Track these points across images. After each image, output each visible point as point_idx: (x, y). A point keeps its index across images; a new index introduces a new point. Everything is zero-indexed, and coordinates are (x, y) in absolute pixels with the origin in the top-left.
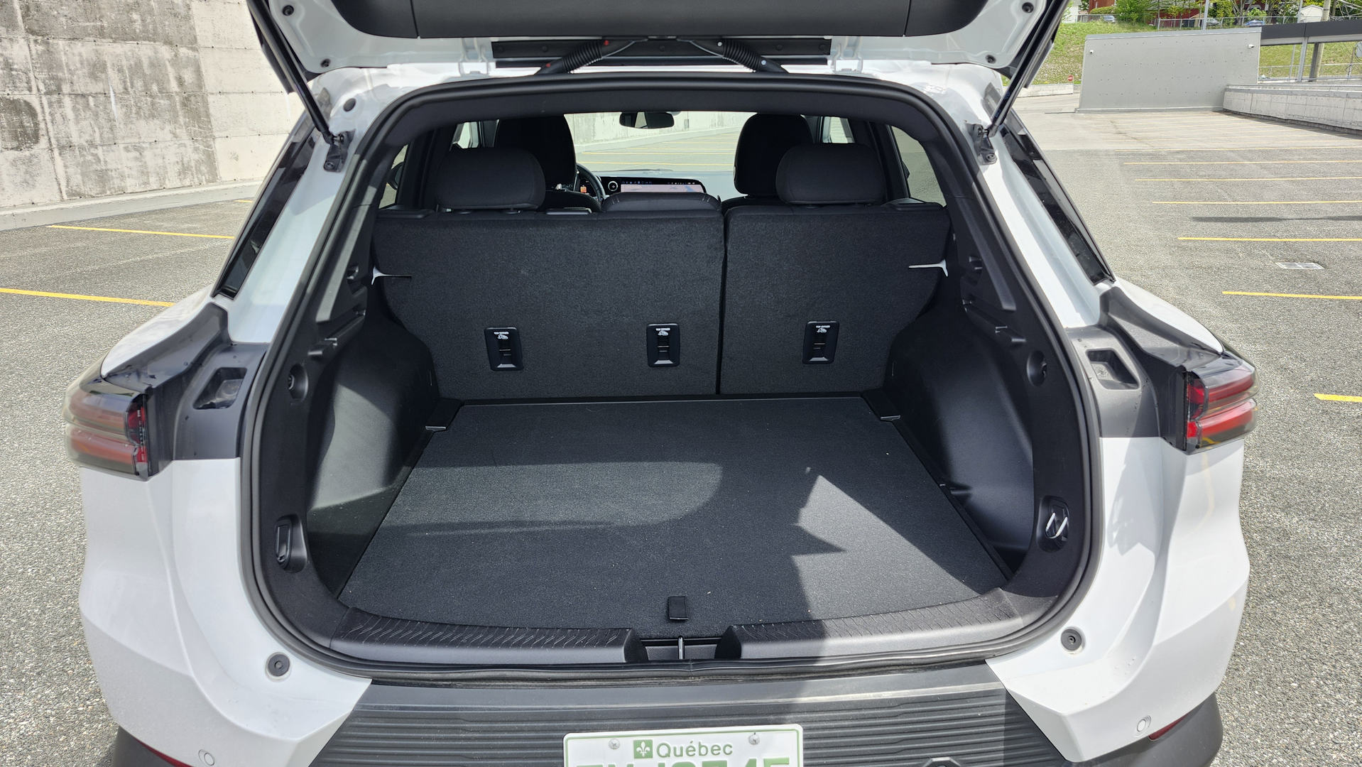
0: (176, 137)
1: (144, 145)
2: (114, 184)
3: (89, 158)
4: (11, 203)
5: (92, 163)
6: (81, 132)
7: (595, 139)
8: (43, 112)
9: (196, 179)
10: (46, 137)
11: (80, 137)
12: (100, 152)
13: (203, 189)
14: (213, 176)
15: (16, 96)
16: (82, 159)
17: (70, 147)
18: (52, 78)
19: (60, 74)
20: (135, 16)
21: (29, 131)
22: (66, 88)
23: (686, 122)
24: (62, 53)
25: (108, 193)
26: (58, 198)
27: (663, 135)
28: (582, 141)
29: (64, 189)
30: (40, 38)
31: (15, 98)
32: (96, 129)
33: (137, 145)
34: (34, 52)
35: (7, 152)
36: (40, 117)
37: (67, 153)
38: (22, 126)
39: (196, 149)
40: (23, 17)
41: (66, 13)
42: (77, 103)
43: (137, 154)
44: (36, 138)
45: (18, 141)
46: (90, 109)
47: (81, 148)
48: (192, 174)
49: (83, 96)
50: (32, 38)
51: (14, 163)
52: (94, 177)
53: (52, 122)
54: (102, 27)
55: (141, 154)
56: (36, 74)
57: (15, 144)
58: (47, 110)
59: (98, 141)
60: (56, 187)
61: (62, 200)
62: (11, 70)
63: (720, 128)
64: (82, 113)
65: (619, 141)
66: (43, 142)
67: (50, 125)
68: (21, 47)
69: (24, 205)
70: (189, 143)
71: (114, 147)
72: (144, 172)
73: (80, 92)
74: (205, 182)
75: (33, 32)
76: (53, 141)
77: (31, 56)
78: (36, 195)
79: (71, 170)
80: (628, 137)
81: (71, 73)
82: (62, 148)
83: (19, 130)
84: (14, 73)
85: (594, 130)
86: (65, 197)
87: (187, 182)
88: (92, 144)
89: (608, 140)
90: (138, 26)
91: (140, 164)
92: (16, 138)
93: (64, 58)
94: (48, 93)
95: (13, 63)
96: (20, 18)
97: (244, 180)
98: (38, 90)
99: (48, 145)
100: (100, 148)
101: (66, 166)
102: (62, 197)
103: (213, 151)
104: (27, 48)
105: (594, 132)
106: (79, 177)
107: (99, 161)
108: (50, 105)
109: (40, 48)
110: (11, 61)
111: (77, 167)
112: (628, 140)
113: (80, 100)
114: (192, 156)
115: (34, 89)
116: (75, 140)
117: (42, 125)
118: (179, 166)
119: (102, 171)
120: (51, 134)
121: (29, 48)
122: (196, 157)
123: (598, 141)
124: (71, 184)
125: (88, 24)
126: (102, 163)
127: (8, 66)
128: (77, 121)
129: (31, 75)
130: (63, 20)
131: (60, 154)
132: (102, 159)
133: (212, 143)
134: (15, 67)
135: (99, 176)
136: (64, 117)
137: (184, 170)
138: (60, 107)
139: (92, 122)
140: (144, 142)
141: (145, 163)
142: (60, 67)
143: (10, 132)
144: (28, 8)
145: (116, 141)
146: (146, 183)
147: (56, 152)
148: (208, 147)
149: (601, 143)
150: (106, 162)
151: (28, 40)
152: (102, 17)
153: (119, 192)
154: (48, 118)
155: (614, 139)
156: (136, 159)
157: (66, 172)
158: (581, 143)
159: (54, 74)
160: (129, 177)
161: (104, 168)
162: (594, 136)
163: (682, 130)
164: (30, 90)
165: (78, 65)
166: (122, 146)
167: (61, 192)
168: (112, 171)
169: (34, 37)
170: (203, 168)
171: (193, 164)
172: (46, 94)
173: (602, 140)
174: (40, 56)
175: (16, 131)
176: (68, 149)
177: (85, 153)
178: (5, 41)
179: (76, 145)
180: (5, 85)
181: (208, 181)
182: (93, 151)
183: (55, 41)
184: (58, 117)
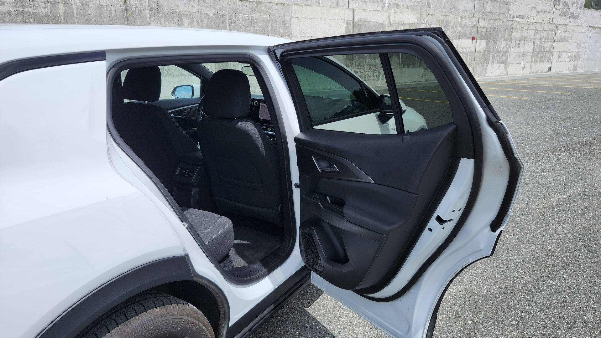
7: (486, 75)
20: (269, 25)
23: (550, 68)
27: (532, 74)
41: (244, 24)
54: (256, 29)
63: (574, 72)
65: (502, 77)
80: (507, 75)
90: (270, 29)
96: (228, 27)
105: (486, 72)
112: (507, 76)
123: (487, 76)
125: (251, 28)
130: (243, 27)
144: (231, 23)
149: (490, 77)
152: (257, 25)
155: (498, 76)
162: (485, 74)
163: (546, 72)
173: (490, 76)
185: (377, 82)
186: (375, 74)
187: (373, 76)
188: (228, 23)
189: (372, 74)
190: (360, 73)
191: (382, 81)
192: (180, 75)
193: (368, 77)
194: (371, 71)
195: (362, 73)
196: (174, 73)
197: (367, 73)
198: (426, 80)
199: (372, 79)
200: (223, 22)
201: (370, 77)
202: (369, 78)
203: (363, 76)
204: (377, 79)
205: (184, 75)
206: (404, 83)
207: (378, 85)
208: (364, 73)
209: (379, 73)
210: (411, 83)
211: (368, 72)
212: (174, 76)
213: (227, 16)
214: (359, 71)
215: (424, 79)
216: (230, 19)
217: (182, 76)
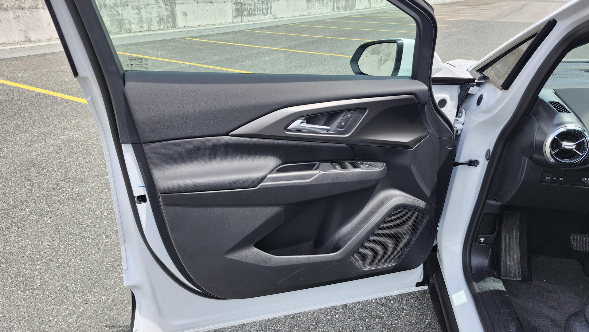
0: (157, 3)
1: (141, 6)
2: (126, 27)
3: (114, 12)
5: (116, 15)
7: (355, 9)
9: (166, 26)
12: (119, 9)
13: (170, 31)
14: (174, 25)
17: (105, 6)
25: (123, 31)
27: (387, 7)
28: (349, 9)
33: (138, 6)
39: (167, 10)
43: (137, 11)
47: (111, 7)
48: (164, 23)
55: (140, 11)
59: (119, 3)
65: (367, 10)
70: (163, 6)
71: (127, 7)
72: (141, 21)
74: (170, 28)
85: (355, 4)
87: (162, 27)
88: (116, 5)
89: (361, 9)
91: (139, 17)
97: (189, 27)
100: (120, 7)
103: (175, 11)
105: (355, 5)
106: (109, 22)
107: (119, 14)
111: (108, 17)
112: (370, 9)
114: (165, 13)
116: (108, 2)
118: (158, 19)
119: (120, 19)
122: (167, 14)
123: (356, 10)
126: (121, 15)
132: (120, 13)
133: (175, 7)
135: (119, 23)
137: (161, 21)
140: (141, 5)
141: (142, 16)
145: (128, 4)
146: (142, 27)
148: (173, 9)
149: (358, 11)
150: (122, 15)
153: (128, 32)
155: (364, 9)
156: (137, 14)
158: (349, 11)
160: (133, 23)
161: (121, 18)
162: (355, 7)
166: (130, 7)
168: (125, 20)
170: (170, 20)
171: (165, 17)
173: (358, 10)
176: (104, 7)
177: (112, 10)
179: (108, 5)
181: (172, 27)
182: (116, 8)
185: (266, 17)
186: (264, 7)
187: (263, 9)
189: (261, 6)
190: (250, 5)
191: (271, 15)
192: (16, 8)
193: (257, 10)
194: (260, 3)
195: (252, 5)
196: (6, 5)
197: (256, 5)
198: (309, 14)
199: (261, 12)
201: (259, 10)
202: (259, 12)
203: (253, 8)
204: (266, 13)
205: (23, 9)
206: (291, 17)
207: (267, 19)
208: (253, 5)
209: (267, 5)
210: (298, 18)
211: (258, 4)
212: (6, 10)
214: (248, 2)
215: (307, 13)
217: (19, 9)
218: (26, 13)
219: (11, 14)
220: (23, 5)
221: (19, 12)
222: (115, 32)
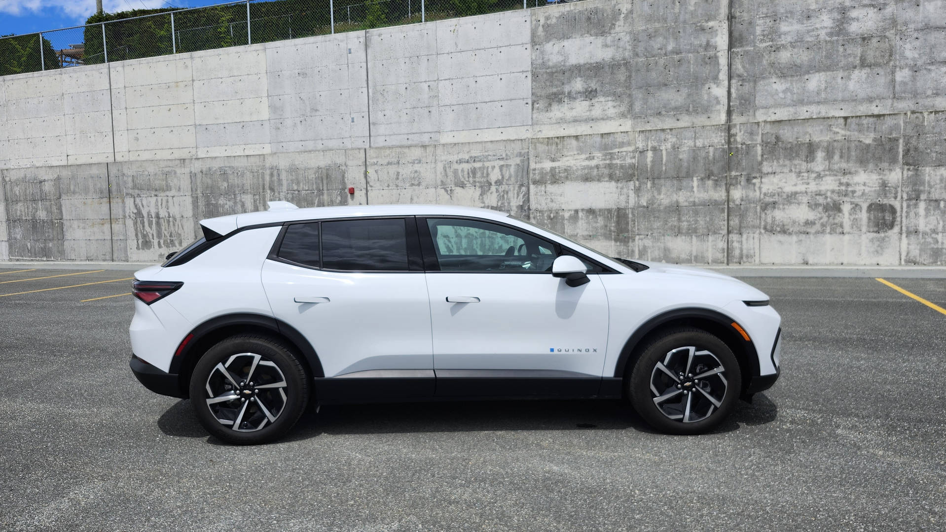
3: (930, 240)
4: (863, 263)
5: (931, 243)
6: (927, 223)
8: (902, 211)
10: (899, 226)
11: (926, 226)
15: (885, 201)
16: (923, 240)
17: (916, 232)
18: (915, 191)
19: (922, 188)
21: (888, 222)
22: (923, 197)
24: (927, 175)
25: (939, 263)
26: (897, 262)
29: (903, 257)
30: (912, 167)
31: (884, 203)
32: (941, 223)
34: (905, 176)
35: (869, 234)
36: (898, 214)
37: (913, 238)
38: (884, 218)
40: (903, 156)
42: (930, 206)
44: (892, 226)
45: (878, 228)
46: (940, 209)
47: (925, 234)
49: (936, 201)
50: (906, 167)
51: (872, 240)
52: (929, 252)
53: (907, 217)
56: (903, 189)
57: (876, 229)
58: (905, 210)
59: (940, 229)
60: (898, 256)
61: (900, 264)
62: (886, 187)
64: (932, 212)
66: (896, 229)
67: (904, 219)
68: (896, 173)
69: (871, 265)
73: (934, 199)
75: (907, 164)
76: (904, 229)
77: (903, 178)
78: (881, 260)
79: (912, 247)
81: (930, 186)
82: (909, 233)
83: (881, 221)
84: (887, 188)
86: (903, 262)
88: (934, 231)
92: (877, 225)
93: (927, 178)
94: (909, 199)
95: (888, 183)
96: (901, 156)
98: (902, 198)
99: (899, 230)
100: (940, 235)
101: (909, 244)
102: (900, 262)
104: (901, 174)
106: (918, 252)
107: (937, 242)
108: (908, 206)
109: (910, 173)
110: (887, 182)
111: (918, 245)
113: (933, 204)
115: (899, 198)
116: (922, 227)
117: (898, 219)
119: (938, 249)
120: (904, 224)
121: (902, 173)
124: (910, 255)
126: (940, 243)
127: (884, 185)
128: (926, 216)
129: (899, 189)
130: (934, 155)
131: (907, 237)
132: (940, 241)
134: (889, 185)
135: (933, 252)
136: (916, 214)
138: (915, 208)
139: (938, 218)
142: (923, 184)
143: (874, 222)
144: (909, 150)
147: (904, 235)
150: (943, 243)
151: (903, 169)
154: (904, 214)
157: (908, 248)
159: (917, 188)
161: (940, 247)
164: (896, 198)
165: (938, 182)
167: (901, 259)
169: (908, 167)
172: (907, 200)
174: (908, 178)
175: (878, 222)
176: (914, 234)
177: (927, 237)
178: (887, 171)
179: (921, 231)
180: (879, 195)
182: (934, 235)
183: (923, 168)
184: (912, 214)
188: (901, 150)
192: (801, 233)
196: (791, 230)
200: (890, 150)
205: (808, 233)
212: (790, 234)
213: (901, 141)
216: (907, 143)
217: (804, 234)
218: (810, 238)
219: (794, 238)
220: (809, 230)
221: (803, 237)
222: (925, 263)
